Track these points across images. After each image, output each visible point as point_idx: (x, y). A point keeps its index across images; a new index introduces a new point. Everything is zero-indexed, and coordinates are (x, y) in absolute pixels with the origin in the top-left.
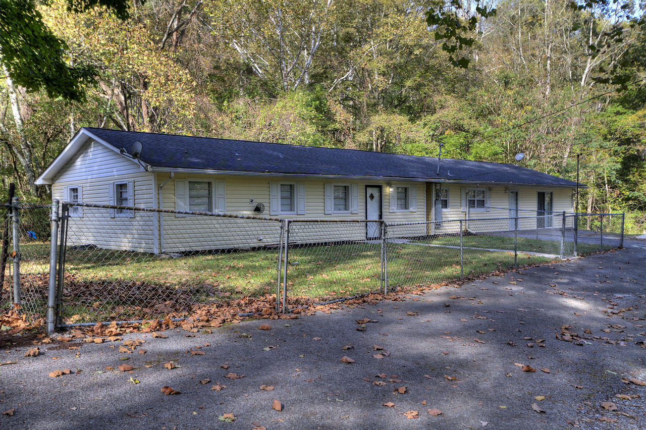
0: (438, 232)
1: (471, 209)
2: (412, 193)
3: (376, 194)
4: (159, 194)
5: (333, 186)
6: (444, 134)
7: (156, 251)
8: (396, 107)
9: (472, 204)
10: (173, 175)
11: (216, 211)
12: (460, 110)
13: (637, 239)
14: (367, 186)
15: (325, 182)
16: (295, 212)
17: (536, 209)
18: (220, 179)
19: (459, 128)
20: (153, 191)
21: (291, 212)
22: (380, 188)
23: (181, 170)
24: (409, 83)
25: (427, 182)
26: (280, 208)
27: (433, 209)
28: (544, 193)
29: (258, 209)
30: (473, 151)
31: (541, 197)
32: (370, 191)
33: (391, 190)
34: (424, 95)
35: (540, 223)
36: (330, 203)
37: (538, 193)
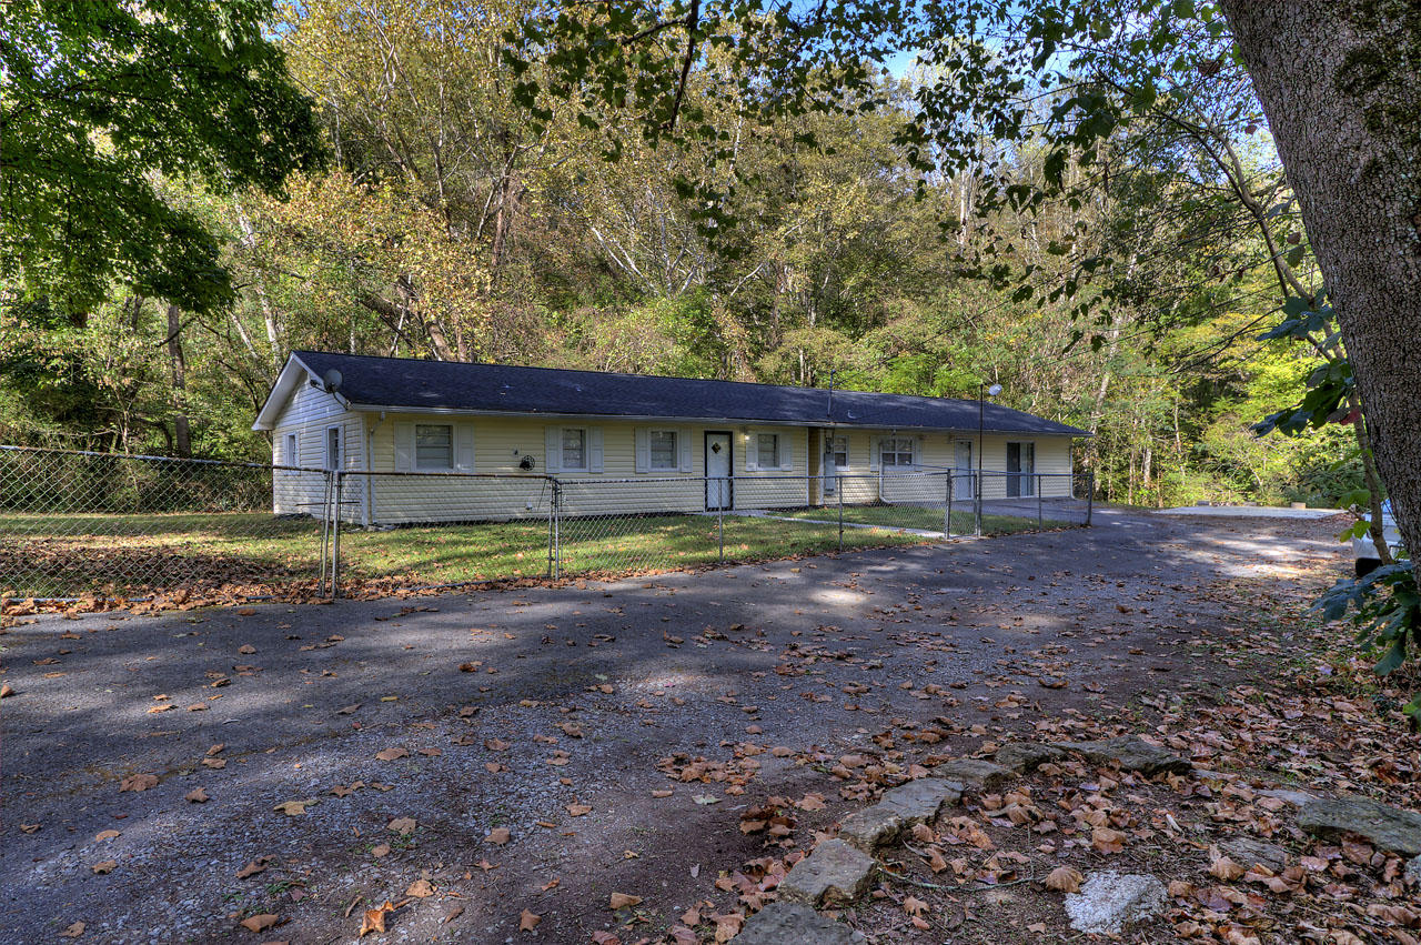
0: (829, 501)
1: (887, 468)
2: (783, 444)
3: (724, 444)
4: (368, 442)
5: (649, 433)
6: (896, 356)
7: (365, 521)
8: (833, 317)
9: (888, 459)
10: (383, 415)
11: (460, 467)
12: (923, 321)
13: (1151, 516)
14: (707, 433)
15: (636, 427)
16: (587, 470)
17: (1004, 469)
18: (467, 421)
19: (919, 348)
20: (363, 439)
21: (581, 470)
22: (730, 435)
23: (394, 408)
24: (851, 282)
25: (809, 427)
26: (562, 463)
27: (822, 466)
28: (1019, 444)
29: (525, 465)
30: (937, 382)
31: (1014, 451)
32: (713, 440)
33: (747, 438)
34: (869, 299)
35: (1013, 489)
36: (645, 458)
37: (1009, 444)
